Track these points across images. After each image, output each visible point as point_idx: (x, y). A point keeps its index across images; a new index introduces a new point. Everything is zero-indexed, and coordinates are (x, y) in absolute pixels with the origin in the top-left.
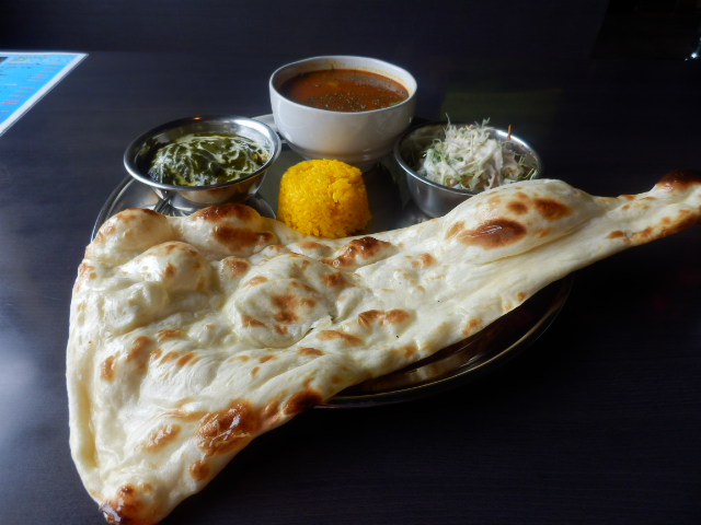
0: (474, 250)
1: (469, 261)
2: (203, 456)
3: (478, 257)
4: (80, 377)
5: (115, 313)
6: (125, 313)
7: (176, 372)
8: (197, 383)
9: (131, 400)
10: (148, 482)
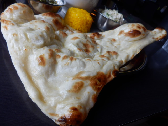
0: (128, 38)
1: (126, 41)
2: (95, 92)
3: (129, 40)
4: (23, 65)
5: (35, 39)
6: (39, 40)
7: (71, 63)
8: (81, 67)
9: (53, 74)
10: (79, 105)
